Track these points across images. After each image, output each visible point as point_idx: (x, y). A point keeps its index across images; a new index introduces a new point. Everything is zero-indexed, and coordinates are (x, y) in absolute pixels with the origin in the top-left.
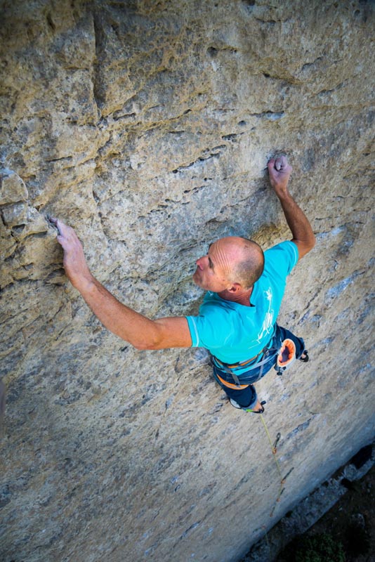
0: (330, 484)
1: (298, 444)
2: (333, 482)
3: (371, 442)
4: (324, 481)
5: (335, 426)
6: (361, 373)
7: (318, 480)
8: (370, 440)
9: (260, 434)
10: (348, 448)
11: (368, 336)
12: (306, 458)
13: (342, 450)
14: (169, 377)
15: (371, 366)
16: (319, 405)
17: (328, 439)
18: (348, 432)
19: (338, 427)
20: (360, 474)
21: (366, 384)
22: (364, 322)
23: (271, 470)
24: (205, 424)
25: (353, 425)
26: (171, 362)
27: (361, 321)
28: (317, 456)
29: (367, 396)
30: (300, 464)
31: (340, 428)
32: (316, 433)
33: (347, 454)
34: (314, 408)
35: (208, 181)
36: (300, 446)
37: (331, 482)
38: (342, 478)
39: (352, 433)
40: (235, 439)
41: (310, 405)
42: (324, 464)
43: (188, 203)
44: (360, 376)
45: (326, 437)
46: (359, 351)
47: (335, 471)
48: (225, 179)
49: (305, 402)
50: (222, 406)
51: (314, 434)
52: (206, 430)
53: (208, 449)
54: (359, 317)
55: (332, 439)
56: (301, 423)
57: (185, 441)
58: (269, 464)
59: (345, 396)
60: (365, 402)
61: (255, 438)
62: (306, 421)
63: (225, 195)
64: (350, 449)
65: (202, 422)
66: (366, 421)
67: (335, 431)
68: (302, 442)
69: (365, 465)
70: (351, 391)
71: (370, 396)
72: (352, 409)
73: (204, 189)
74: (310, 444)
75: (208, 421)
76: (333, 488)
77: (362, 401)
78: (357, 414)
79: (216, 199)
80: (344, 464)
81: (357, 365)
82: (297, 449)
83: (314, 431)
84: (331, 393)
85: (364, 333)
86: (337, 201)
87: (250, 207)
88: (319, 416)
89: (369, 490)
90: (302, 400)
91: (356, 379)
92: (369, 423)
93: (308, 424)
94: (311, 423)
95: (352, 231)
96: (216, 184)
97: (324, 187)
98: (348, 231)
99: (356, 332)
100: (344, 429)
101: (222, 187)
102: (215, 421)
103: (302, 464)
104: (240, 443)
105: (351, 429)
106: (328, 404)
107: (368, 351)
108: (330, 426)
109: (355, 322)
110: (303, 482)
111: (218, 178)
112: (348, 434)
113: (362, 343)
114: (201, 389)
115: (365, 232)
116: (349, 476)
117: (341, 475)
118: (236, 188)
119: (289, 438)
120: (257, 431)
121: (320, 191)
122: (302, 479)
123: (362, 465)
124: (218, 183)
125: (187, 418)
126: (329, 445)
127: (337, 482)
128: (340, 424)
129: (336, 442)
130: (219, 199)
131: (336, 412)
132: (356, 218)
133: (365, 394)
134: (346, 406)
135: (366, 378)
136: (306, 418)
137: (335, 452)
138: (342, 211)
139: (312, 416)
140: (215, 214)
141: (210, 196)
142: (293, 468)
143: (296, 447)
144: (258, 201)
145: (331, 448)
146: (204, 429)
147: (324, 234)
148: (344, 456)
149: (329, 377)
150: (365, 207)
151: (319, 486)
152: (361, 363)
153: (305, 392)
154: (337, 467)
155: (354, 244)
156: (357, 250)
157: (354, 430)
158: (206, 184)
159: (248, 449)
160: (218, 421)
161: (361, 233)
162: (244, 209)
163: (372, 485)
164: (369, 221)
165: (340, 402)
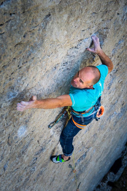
0: (101, 186)
1: (81, 168)
2: (103, 184)
3: (120, 156)
4: (97, 185)
5: (100, 151)
6: (112, 118)
7: (94, 185)
8: (119, 155)
9: (59, 168)
10: (108, 163)
11: (113, 96)
12: (86, 175)
13: (105, 165)
14: (5, 150)
15: (116, 113)
16: (91, 143)
17: (97, 161)
18: (107, 153)
19: (101, 152)
20: (117, 177)
21: (115, 124)
22: (111, 88)
23: (68, 187)
24: (27, 174)
25: (110, 149)
26: (5, 140)
27: (109, 88)
28: (92, 172)
29: (115, 130)
30: (83, 180)
31: (103, 152)
32: (91, 159)
33: (108, 167)
34: (88, 145)
35: (13, 15)
36: (82, 169)
37: (102, 185)
38: (107, 181)
39: (109, 153)
40: (46, 176)
41: (85, 144)
42: (96, 176)
43: (4, 33)
44: (111, 120)
45: (96, 160)
46: (109, 106)
47: (102, 178)
48: (24, 12)
49: (83, 142)
50: (36, 159)
51: (89, 160)
52: (29, 177)
53: (32, 187)
54: (108, 86)
55: (99, 159)
56: (81, 155)
57: (17, 187)
58: (67, 184)
59: (104, 134)
60: (114, 134)
61: (57, 172)
62: (84, 154)
63: (25, 24)
64: (109, 163)
65: (25, 173)
66: (116, 145)
67: (100, 155)
68: (83, 166)
69: (119, 171)
70: (107, 130)
71: (117, 130)
72: (108, 139)
73: (10, 22)
74: (88, 166)
75: (29, 171)
76: (103, 188)
77: (113, 134)
78: (111, 142)
79: (20, 28)
80: (107, 173)
81: (109, 114)
82: (81, 171)
83: (89, 158)
84: (96, 134)
85: (111, 94)
86: (92, 17)
87: (41, 30)
88: (91, 149)
89: (124, 186)
90: (81, 142)
91: (109, 122)
92: (118, 145)
93: (86, 155)
94: (87, 154)
95: (102, 34)
96: (18, 17)
97: (86, 8)
98: (100, 34)
99: (107, 95)
100: (105, 152)
101: (23, 19)
102: (33, 170)
103: (84, 180)
104: (49, 178)
105: (109, 151)
106: (95, 140)
107: (114, 104)
108: (97, 152)
109: (106, 89)
110: (86, 189)
111: (19, 12)
112: (107, 155)
113: (110, 100)
114: (23, 152)
115: (110, 33)
116: (111, 180)
117: (106, 180)
118: (31, 18)
119: (75, 166)
120: (57, 167)
121: (84, 11)
122: (86, 187)
123: (117, 171)
124: (19, 16)
125: (16, 174)
126: (98, 164)
127: (105, 184)
128: (102, 150)
129: (101, 161)
130: (22, 28)
131: (100, 144)
132: (104, 26)
133: (115, 129)
134: (105, 139)
135: (115, 120)
136: (84, 152)
137: (101, 167)
138: (96, 22)
139: (87, 150)
140: (20, 39)
141: (15, 26)
142: (80, 183)
143: (80, 170)
144: (46, 25)
145: (99, 165)
146: (27, 177)
147: (86, 39)
148: (106, 169)
149: (95, 124)
150: (109, 17)
151: (95, 189)
152: (111, 112)
153: (82, 136)
154: (103, 175)
155: (104, 43)
156: (105, 46)
157: (111, 151)
158: (12, 18)
159: (53, 180)
160: (35, 169)
161: (108, 35)
162: (38, 31)
163: (126, 182)
164: (112, 26)
165: (102, 137)
